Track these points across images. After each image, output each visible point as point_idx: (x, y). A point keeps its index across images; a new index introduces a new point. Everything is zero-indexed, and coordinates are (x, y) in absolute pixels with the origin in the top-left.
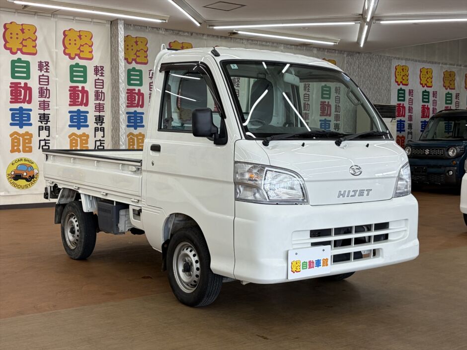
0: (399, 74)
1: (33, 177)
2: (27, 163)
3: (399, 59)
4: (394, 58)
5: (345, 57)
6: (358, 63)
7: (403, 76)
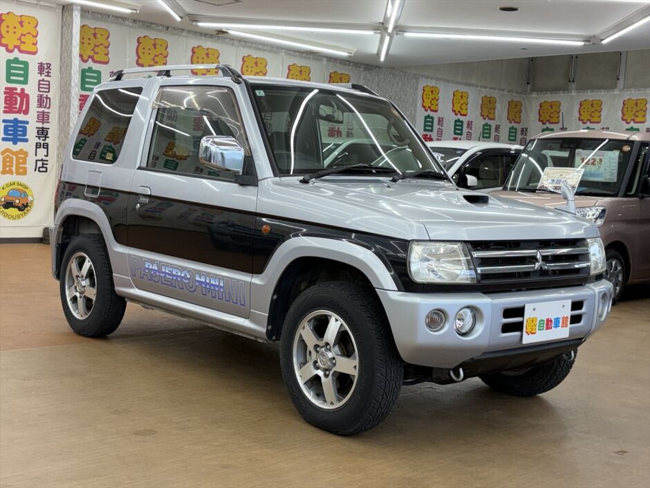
3: (428, 77)
4: (422, 76)
6: (377, 80)
7: (432, 99)
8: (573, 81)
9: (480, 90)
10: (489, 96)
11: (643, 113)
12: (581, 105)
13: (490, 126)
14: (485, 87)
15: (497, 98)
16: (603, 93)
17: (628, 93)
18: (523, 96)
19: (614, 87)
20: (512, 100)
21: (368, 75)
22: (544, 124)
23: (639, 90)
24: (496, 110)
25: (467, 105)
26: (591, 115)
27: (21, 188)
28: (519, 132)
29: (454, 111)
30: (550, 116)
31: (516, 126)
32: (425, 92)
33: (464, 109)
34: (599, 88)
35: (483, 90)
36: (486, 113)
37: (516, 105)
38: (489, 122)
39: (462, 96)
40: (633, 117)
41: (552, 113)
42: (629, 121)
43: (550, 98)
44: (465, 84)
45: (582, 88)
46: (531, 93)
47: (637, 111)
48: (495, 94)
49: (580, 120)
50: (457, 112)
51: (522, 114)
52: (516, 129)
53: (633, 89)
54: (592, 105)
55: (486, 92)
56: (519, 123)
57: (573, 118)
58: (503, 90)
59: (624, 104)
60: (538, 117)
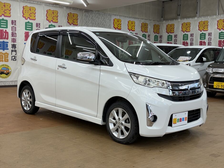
0: (116, 23)
1: (9, 73)
2: (6, 66)
3: (116, 15)
4: (113, 15)
5: (83, 13)
6: (91, 16)
7: (118, 24)
8: (179, 15)
9: (140, 20)
10: (144, 23)
11: (207, 27)
12: (182, 25)
13: (146, 35)
14: (143, 19)
15: (148, 24)
16: (191, 19)
17: (201, 18)
18: (160, 22)
19: (195, 16)
20: (155, 24)
21: (87, 14)
22: (168, 33)
23: (205, 17)
24: (148, 28)
25: (134, 26)
26: (186, 29)
27: (7, 67)
28: (159, 37)
29: (128, 29)
30: (170, 30)
31: (157, 35)
32: (115, 21)
33: (133, 28)
34: (189, 17)
35: (142, 20)
36: (143, 30)
37: (157, 26)
38: (145, 33)
39: (132, 23)
40: (203, 29)
41: (171, 29)
42: (201, 30)
43: (170, 22)
44: (133, 18)
45: (183, 18)
46: (163, 21)
47: (204, 26)
48: (148, 22)
49: (182, 31)
50: (130, 30)
51: (160, 30)
52: (157, 36)
53: (202, 17)
54: (187, 25)
55: (143, 21)
56: (159, 33)
57: (180, 30)
58: (151, 20)
59: (199, 23)
60: (166, 31)
